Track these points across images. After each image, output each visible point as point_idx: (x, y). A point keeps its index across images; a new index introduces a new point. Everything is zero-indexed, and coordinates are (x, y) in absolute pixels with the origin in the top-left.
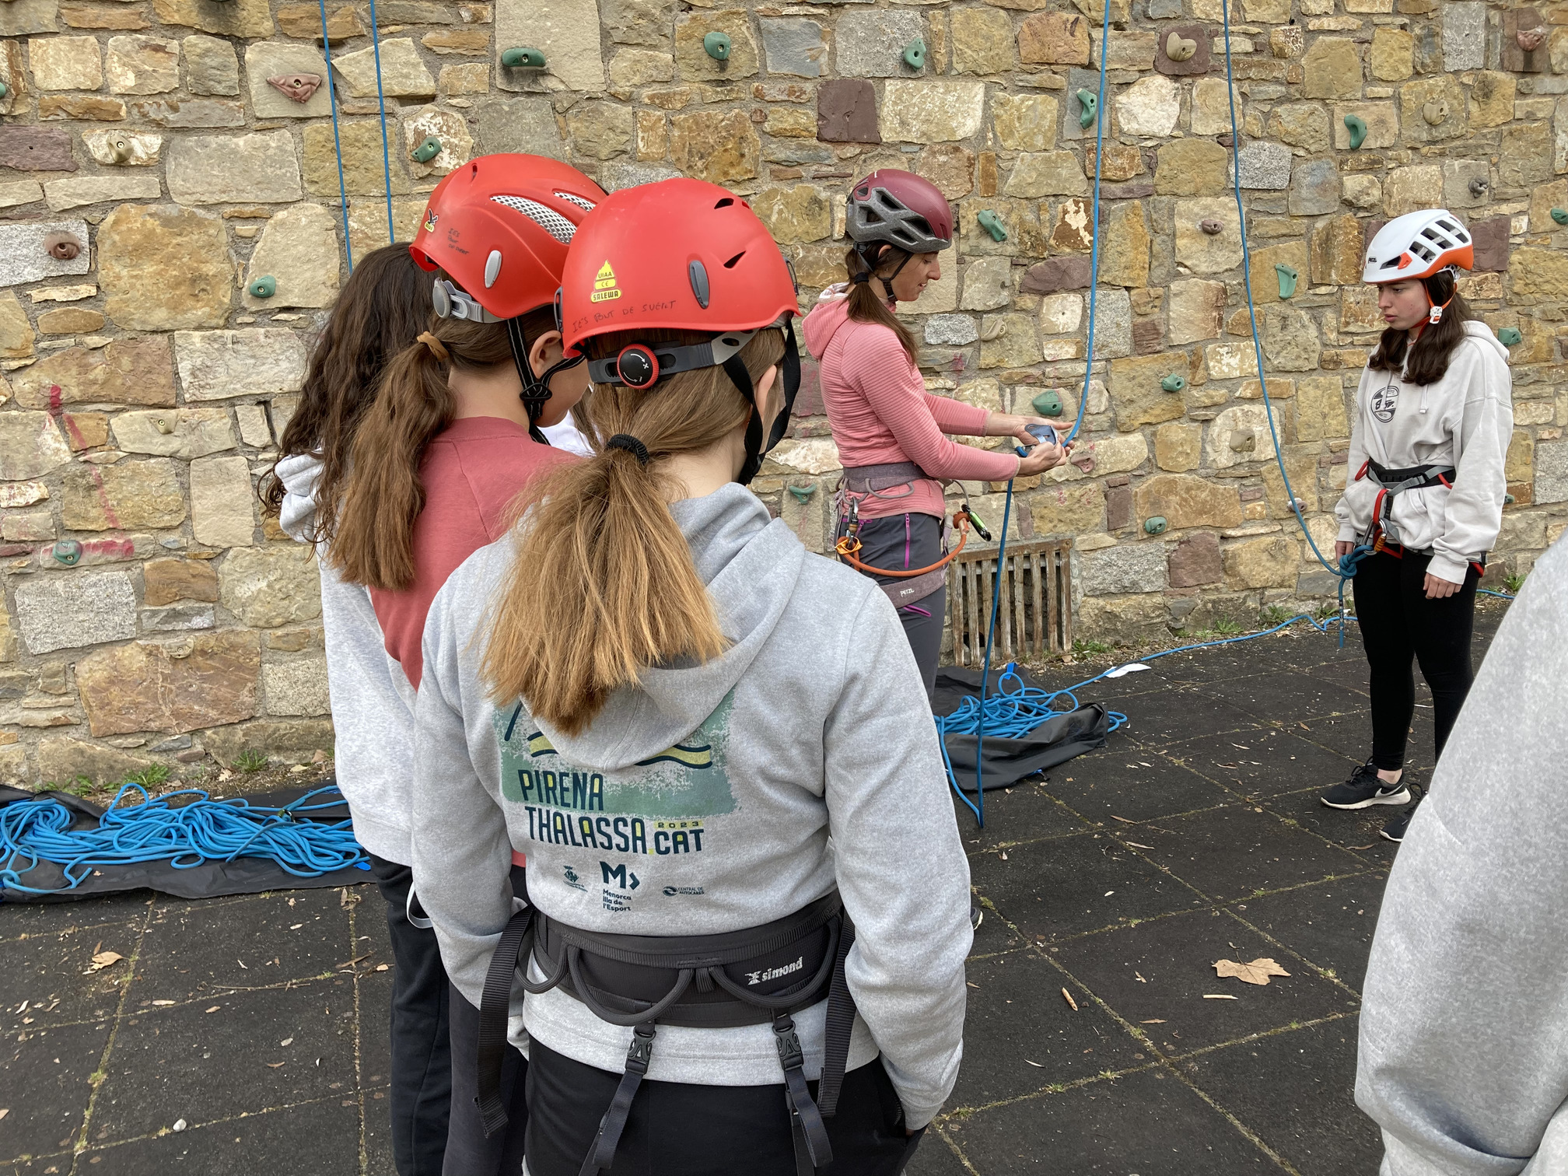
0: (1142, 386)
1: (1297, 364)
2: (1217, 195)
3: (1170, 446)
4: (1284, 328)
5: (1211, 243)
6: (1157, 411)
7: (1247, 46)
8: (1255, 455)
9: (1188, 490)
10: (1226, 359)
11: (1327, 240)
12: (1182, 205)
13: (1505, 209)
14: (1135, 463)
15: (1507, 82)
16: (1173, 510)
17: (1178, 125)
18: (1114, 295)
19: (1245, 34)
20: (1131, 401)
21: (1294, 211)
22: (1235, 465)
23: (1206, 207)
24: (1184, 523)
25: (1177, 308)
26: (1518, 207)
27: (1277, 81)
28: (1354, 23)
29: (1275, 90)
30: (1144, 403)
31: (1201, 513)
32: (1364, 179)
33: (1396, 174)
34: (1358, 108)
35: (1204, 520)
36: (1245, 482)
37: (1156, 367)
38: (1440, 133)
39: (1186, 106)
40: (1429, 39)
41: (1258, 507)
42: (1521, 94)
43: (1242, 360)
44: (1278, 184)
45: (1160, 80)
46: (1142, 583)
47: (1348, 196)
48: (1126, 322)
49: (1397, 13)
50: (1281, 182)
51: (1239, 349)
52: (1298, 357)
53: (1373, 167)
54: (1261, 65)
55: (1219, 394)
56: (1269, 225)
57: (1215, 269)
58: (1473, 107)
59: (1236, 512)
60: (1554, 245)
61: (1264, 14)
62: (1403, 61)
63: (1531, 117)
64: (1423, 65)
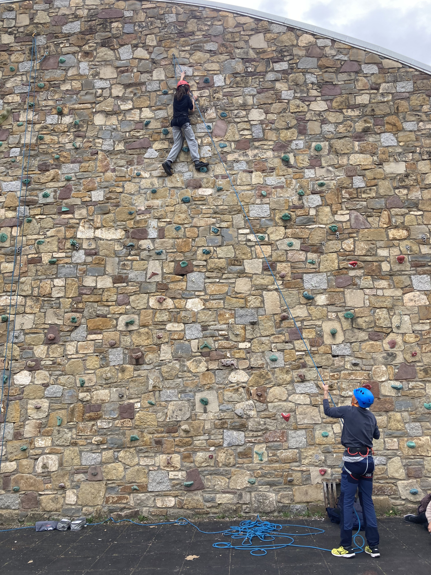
0: (15, 449)
1: (64, 443)
2: (41, 399)
3: (23, 466)
4: (59, 433)
5: (37, 411)
6: (19, 456)
7: (51, 363)
8: (49, 470)
9: (27, 479)
10: (40, 442)
11: (73, 410)
12: (30, 401)
13: (131, 401)
14: (12, 470)
15: (130, 367)
16: (22, 485)
17: (31, 382)
18: (9, 424)
19: (50, 360)
20: (12, 453)
21: (63, 402)
22: (43, 473)
23: (37, 402)
24: (25, 489)
25: (27, 428)
26: (136, 400)
27: (59, 371)
28: (81, 356)
29: (58, 373)
30: (15, 453)
31: (31, 486)
32: (85, 394)
33: (94, 393)
34: (83, 376)
35: (32, 488)
36: (45, 478)
37: (20, 444)
38: (109, 381)
39: (33, 377)
40: (104, 358)
41: (49, 485)
42: (135, 370)
43: (45, 442)
44: (58, 396)
45: (26, 372)
46: (11, 506)
47: (80, 398)
48: (12, 432)
49: (95, 352)
50: (59, 395)
51: (44, 439)
52: (63, 442)
53: (88, 390)
54: (54, 367)
55: (39, 451)
56: (56, 406)
57: (39, 417)
58: (120, 375)
59: (42, 487)
60: (150, 411)
61: (55, 355)
62: (97, 364)
63: (139, 376)
64: (103, 365)
